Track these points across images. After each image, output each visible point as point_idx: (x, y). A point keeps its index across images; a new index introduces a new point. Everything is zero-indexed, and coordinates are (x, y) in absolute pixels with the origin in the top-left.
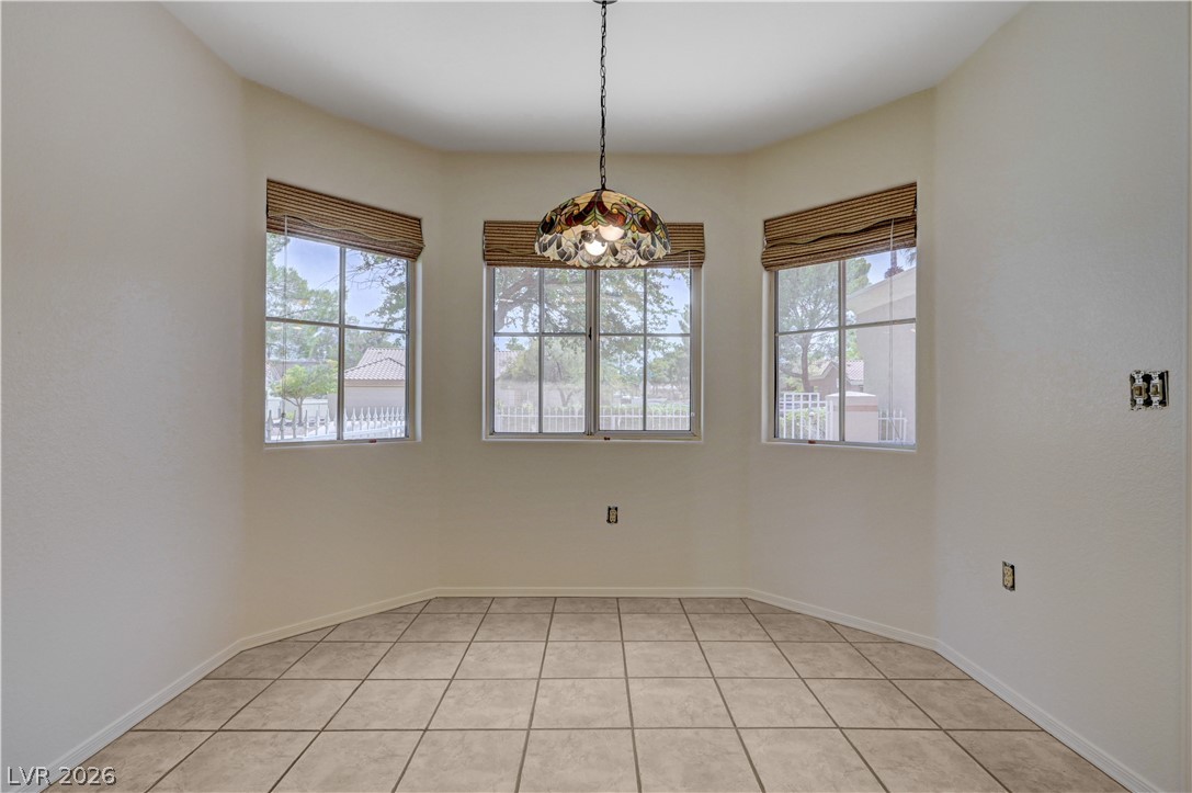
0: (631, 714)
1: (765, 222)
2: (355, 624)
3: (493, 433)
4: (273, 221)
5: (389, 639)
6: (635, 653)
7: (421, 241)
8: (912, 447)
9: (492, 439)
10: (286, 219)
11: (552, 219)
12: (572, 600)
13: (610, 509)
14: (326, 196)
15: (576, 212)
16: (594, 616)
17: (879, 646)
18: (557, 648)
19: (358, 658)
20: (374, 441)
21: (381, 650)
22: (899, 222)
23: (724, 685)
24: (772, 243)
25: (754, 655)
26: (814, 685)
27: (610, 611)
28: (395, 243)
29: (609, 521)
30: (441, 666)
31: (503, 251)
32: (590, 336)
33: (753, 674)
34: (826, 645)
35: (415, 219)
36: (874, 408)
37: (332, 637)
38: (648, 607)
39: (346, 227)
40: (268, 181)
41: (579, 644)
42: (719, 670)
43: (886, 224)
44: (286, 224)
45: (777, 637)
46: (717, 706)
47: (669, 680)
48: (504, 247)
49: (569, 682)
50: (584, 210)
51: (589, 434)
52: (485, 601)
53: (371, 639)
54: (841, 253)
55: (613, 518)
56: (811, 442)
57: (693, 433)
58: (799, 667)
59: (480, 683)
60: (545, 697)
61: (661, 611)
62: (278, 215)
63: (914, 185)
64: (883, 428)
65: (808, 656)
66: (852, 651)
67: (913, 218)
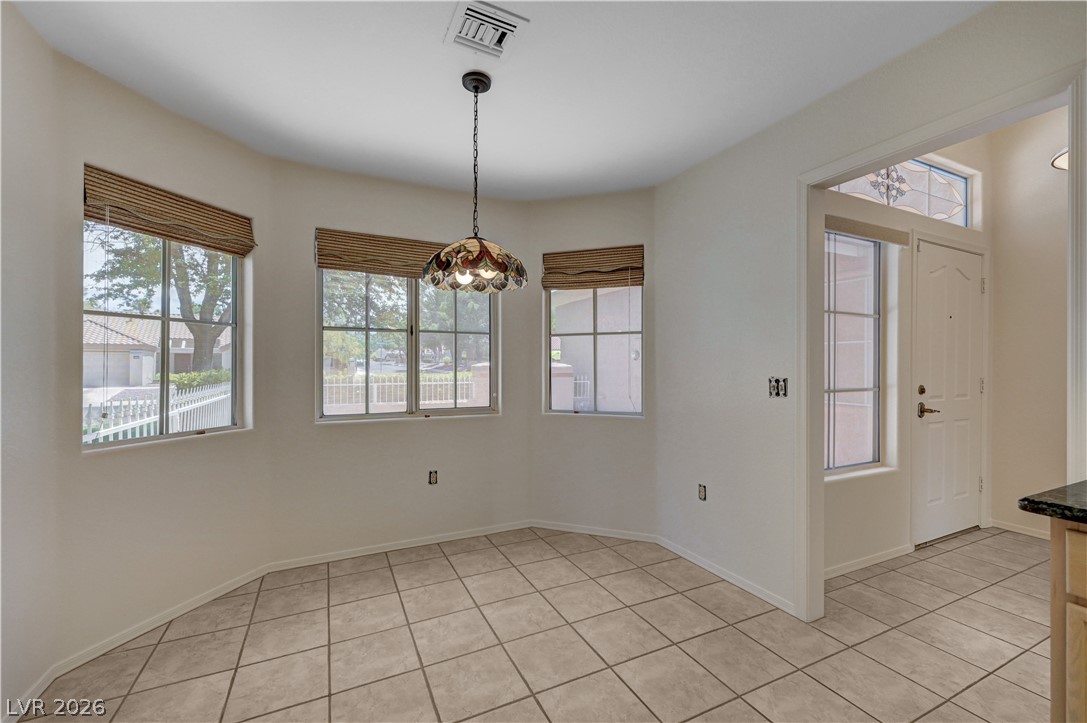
0: (495, 634)
1: (544, 255)
2: (192, 615)
3: (322, 416)
4: (91, 209)
5: (239, 623)
6: (474, 585)
7: (252, 240)
8: (641, 414)
9: (323, 422)
10: (108, 208)
11: (448, 260)
12: (401, 552)
13: (431, 473)
14: (151, 187)
15: (471, 258)
16: (428, 562)
17: (626, 546)
18: (410, 596)
19: (216, 649)
20: (202, 432)
21: (238, 636)
22: (633, 269)
23: (547, 594)
24: (549, 271)
25: (556, 570)
26: (602, 581)
27: (437, 555)
28: (227, 241)
29: (430, 483)
30: (312, 635)
31: (334, 256)
32: (412, 333)
33: (562, 583)
34: (596, 552)
35: (245, 218)
36: (570, 375)
37: (169, 635)
38: (467, 546)
39: (177, 222)
40: (85, 165)
41: (426, 588)
42: (540, 586)
43: (626, 269)
44: (108, 213)
45: (565, 552)
46: (550, 612)
47: (509, 600)
48: (336, 253)
49: (435, 621)
50: (477, 256)
51: (410, 412)
52: (321, 568)
53: (220, 628)
54: (595, 284)
55: (433, 480)
56: (576, 412)
57: (492, 407)
58: (587, 571)
59: (358, 641)
60: (422, 638)
61: (478, 548)
62: (97, 203)
63: (642, 246)
64: (575, 388)
65: (590, 562)
66: (612, 553)
67: (642, 268)
